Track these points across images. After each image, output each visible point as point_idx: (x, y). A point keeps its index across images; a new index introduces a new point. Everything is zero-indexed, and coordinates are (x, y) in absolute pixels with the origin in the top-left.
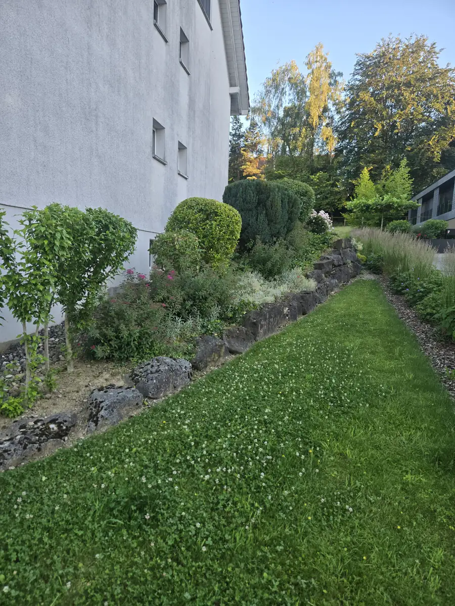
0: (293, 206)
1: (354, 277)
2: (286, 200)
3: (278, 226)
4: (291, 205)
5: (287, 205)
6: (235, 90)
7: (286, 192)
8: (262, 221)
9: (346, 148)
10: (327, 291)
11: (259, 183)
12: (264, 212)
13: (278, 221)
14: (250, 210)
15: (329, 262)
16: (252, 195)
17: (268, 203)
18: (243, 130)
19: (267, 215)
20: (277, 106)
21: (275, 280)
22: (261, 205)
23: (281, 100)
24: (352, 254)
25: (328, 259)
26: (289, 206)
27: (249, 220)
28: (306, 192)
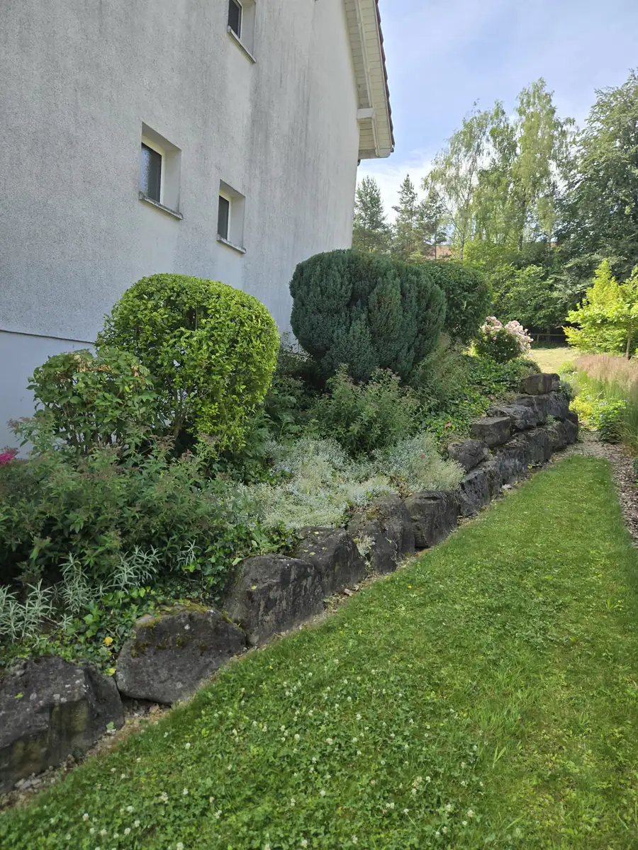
0: (428, 307)
1: (561, 449)
2: (414, 294)
3: (395, 346)
4: (424, 304)
5: (414, 303)
6: (366, 113)
7: (414, 278)
8: (357, 335)
9: (574, 231)
10: (491, 486)
11: (357, 258)
12: (364, 316)
13: (393, 336)
14: (337, 312)
15: (505, 423)
16: (339, 281)
17: (373, 298)
18: (417, 203)
19: (369, 322)
20: (470, 171)
21: (372, 459)
22: (359, 302)
23: (475, 161)
24: (560, 403)
25: (503, 414)
26: (419, 305)
27: (333, 332)
28: (476, 285)
